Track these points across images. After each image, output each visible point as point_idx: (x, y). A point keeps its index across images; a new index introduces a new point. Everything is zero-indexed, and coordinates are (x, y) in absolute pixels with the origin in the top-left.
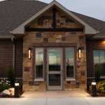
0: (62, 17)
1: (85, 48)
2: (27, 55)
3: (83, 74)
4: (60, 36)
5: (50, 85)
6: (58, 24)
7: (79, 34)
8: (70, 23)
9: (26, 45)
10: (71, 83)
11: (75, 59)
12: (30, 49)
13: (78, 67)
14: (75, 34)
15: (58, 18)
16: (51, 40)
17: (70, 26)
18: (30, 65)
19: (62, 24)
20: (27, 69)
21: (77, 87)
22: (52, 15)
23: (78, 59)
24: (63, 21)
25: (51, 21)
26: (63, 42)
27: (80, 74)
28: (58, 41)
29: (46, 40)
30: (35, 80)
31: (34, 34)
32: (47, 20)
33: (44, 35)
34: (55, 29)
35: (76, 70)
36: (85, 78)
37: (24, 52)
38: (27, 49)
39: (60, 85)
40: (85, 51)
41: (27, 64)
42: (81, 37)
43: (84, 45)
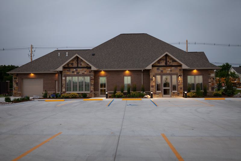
0: (170, 59)
1: (182, 75)
2: (152, 79)
3: (181, 89)
4: (169, 69)
5: (164, 94)
6: (168, 63)
7: (179, 68)
8: (174, 62)
9: (152, 74)
10: (175, 93)
11: (177, 81)
12: (154, 76)
13: (179, 85)
14: (177, 68)
15: (168, 60)
16: (164, 72)
17: (174, 64)
18: (154, 84)
19: (170, 63)
20: (152, 86)
21: (178, 96)
22: (165, 58)
23: (178, 81)
24: (170, 61)
25: (165, 61)
26: (171, 72)
27: (179, 89)
28: (168, 72)
29: (162, 71)
30: (157, 92)
31: (155, 68)
32: (162, 61)
33: (161, 69)
34: (166, 66)
35: (178, 87)
36: (182, 91)
37: (151, 78)
38: (153, 76)
39: (169, 94)
40: (182, 77)
41: (153, 84)
42: (180, 70)
43: (182, 74)
